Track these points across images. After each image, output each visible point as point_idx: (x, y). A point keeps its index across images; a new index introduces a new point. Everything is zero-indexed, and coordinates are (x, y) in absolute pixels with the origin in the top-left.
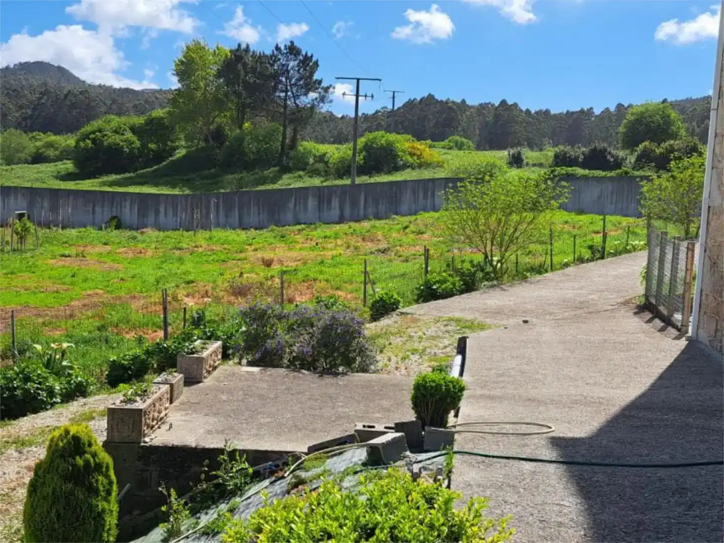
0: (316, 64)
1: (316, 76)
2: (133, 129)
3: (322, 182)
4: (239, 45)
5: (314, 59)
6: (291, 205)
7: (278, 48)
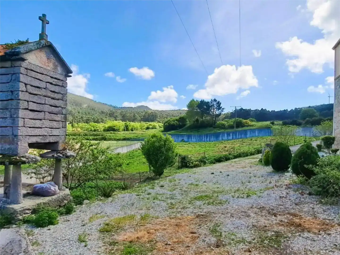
0: (221, 103)
1: (221, 106)
2: (177, 120)
3: (225, 130)
4: (202, 100)
5: (220, 102)
6: (221, 136)
7: (212, 100)
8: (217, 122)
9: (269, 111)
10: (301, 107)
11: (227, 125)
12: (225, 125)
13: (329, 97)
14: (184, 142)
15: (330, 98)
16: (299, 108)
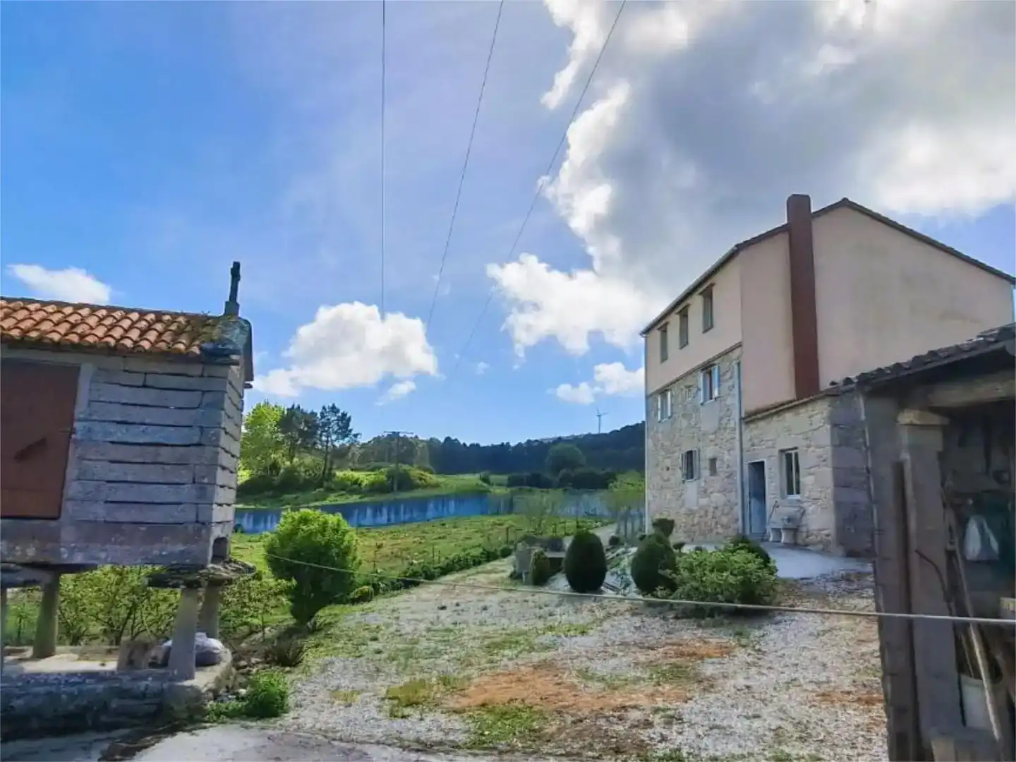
0: (350, 419)
1: (350, 428)
3: (360, 498)
4: (293, 406)
5: (348, 416)
7: (324, 408)
8: (334, 475)
9: (464, 444)
10: (538, 438)
11: (365, 482)
12: (362, 481)
13: (599, 416)
14: (242, 532)
15: (602, 417)
16: (536, 441)
